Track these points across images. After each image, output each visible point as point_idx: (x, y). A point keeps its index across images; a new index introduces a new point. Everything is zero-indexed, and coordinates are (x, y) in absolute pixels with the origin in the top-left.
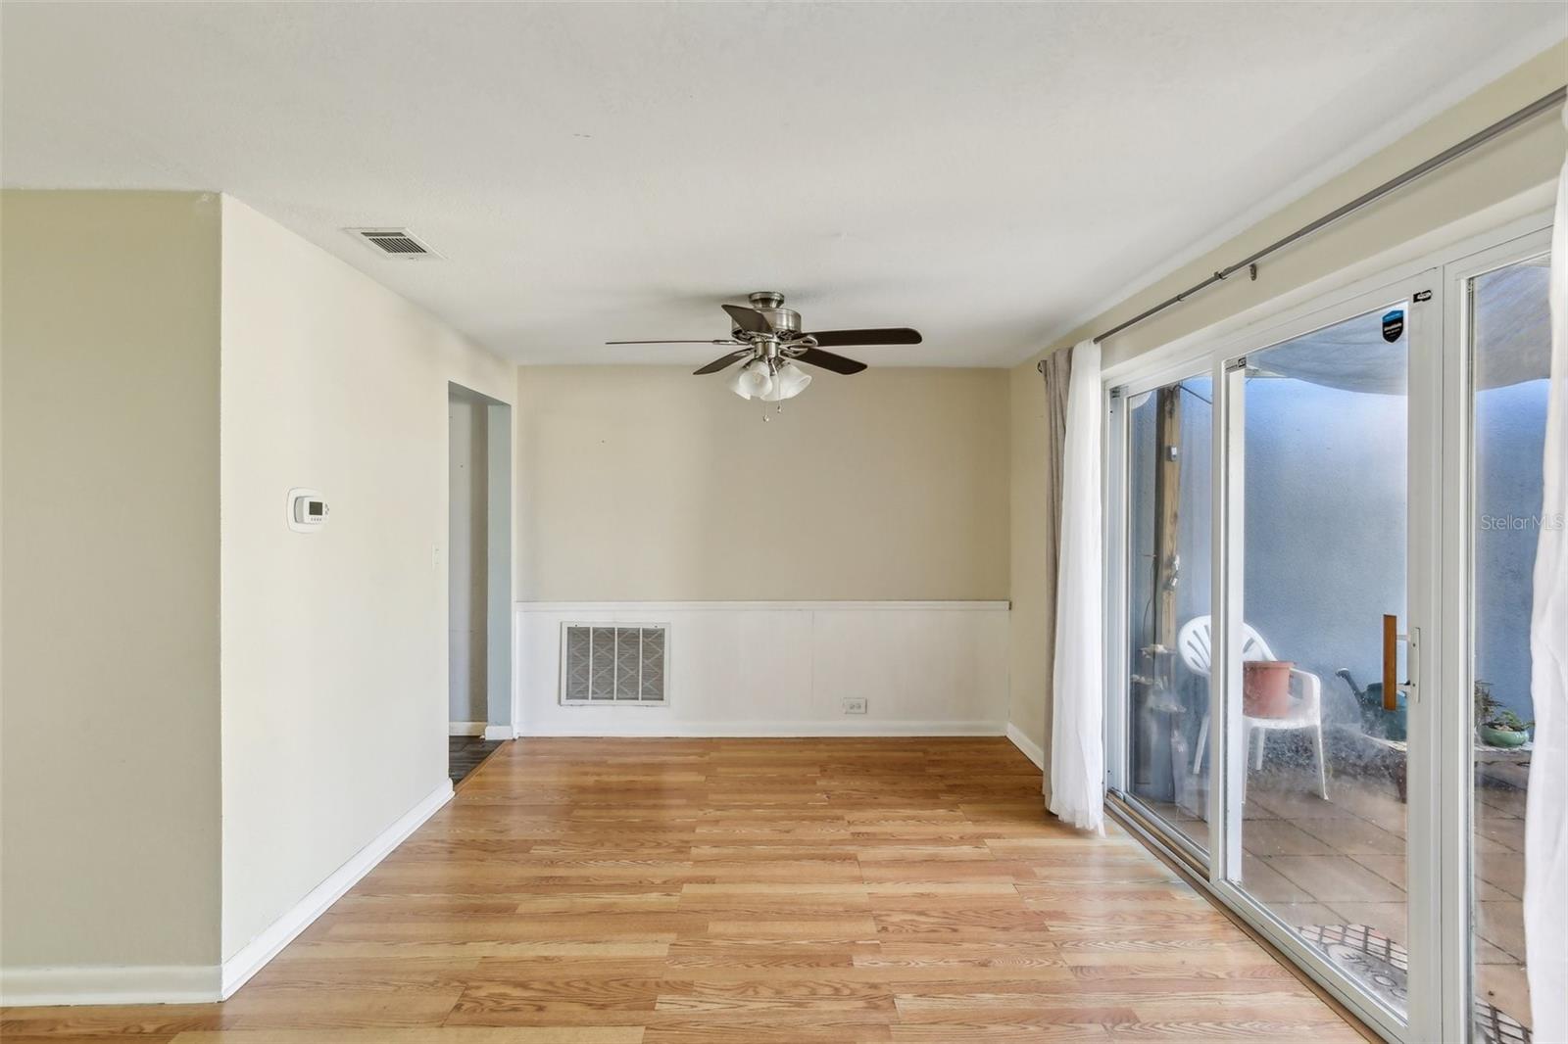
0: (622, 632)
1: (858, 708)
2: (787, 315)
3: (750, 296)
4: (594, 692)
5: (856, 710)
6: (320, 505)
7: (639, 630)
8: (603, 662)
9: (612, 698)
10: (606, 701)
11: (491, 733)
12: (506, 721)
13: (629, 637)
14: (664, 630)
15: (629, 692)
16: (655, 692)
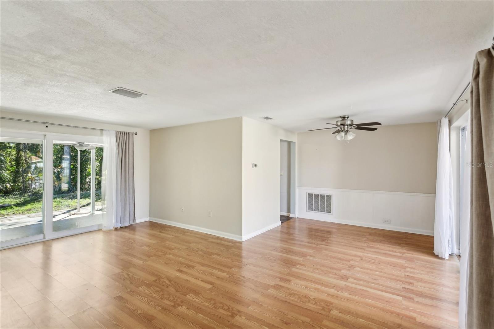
0: (321, 195)
1: (389, 222)
2: (349, 121)
3: (340, 117)
4: (314, 209)
5: (386, 222)
6: (256, 165)
7: (325, 195)
8: (317, 202)
9: (318, 211)
10: (317, 212)
11: (291, 216)
12: (294, 213)
13: (323, 197)
14: (331, 195)
15: (323, 210)
16: (329, 211)
